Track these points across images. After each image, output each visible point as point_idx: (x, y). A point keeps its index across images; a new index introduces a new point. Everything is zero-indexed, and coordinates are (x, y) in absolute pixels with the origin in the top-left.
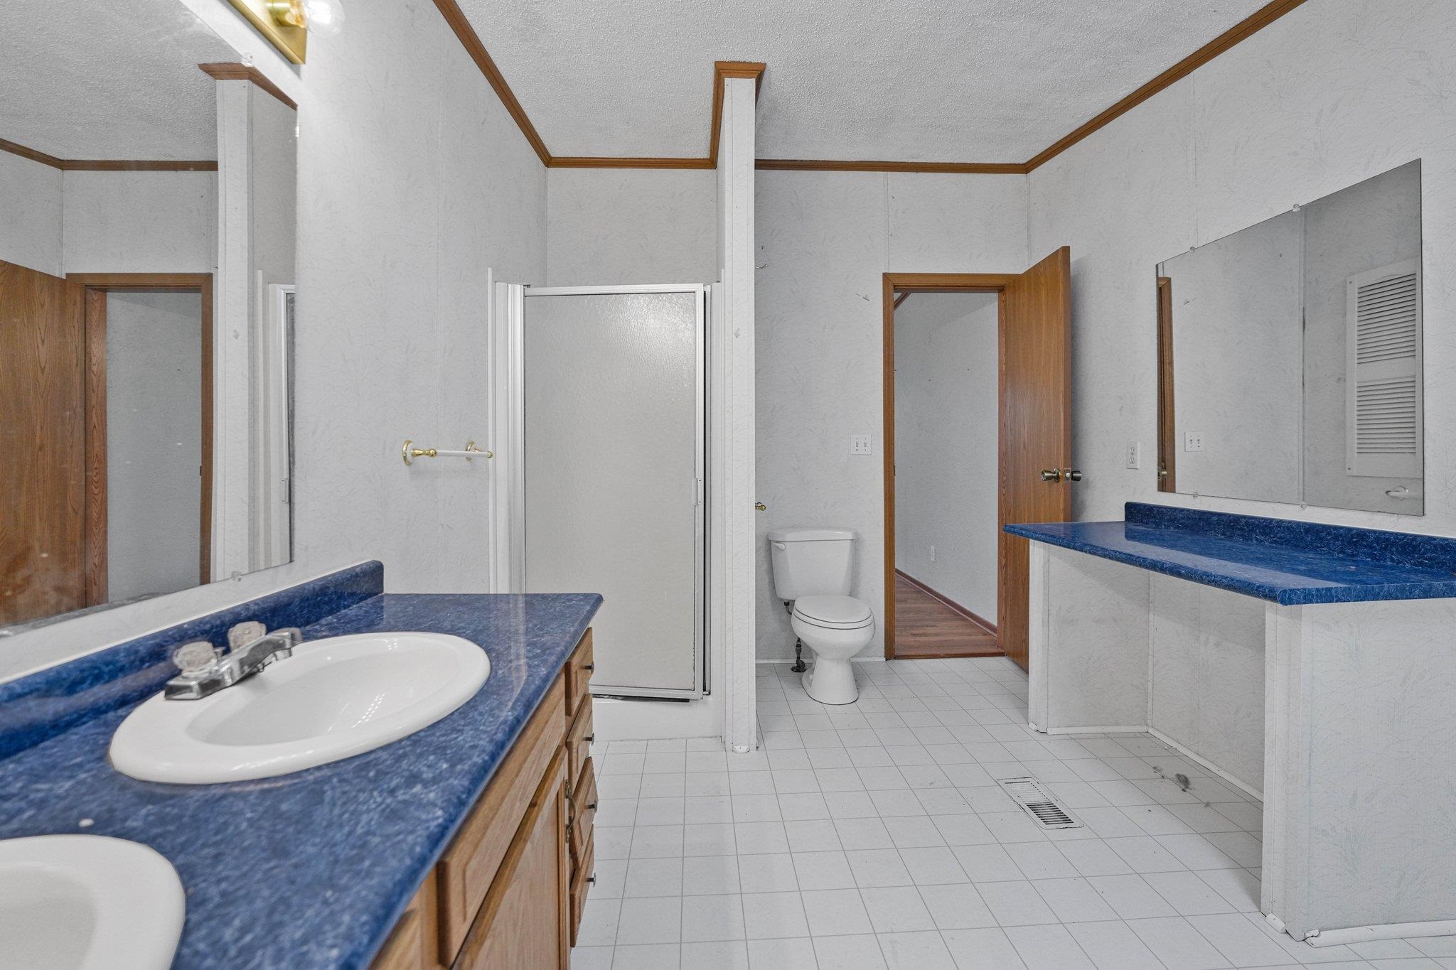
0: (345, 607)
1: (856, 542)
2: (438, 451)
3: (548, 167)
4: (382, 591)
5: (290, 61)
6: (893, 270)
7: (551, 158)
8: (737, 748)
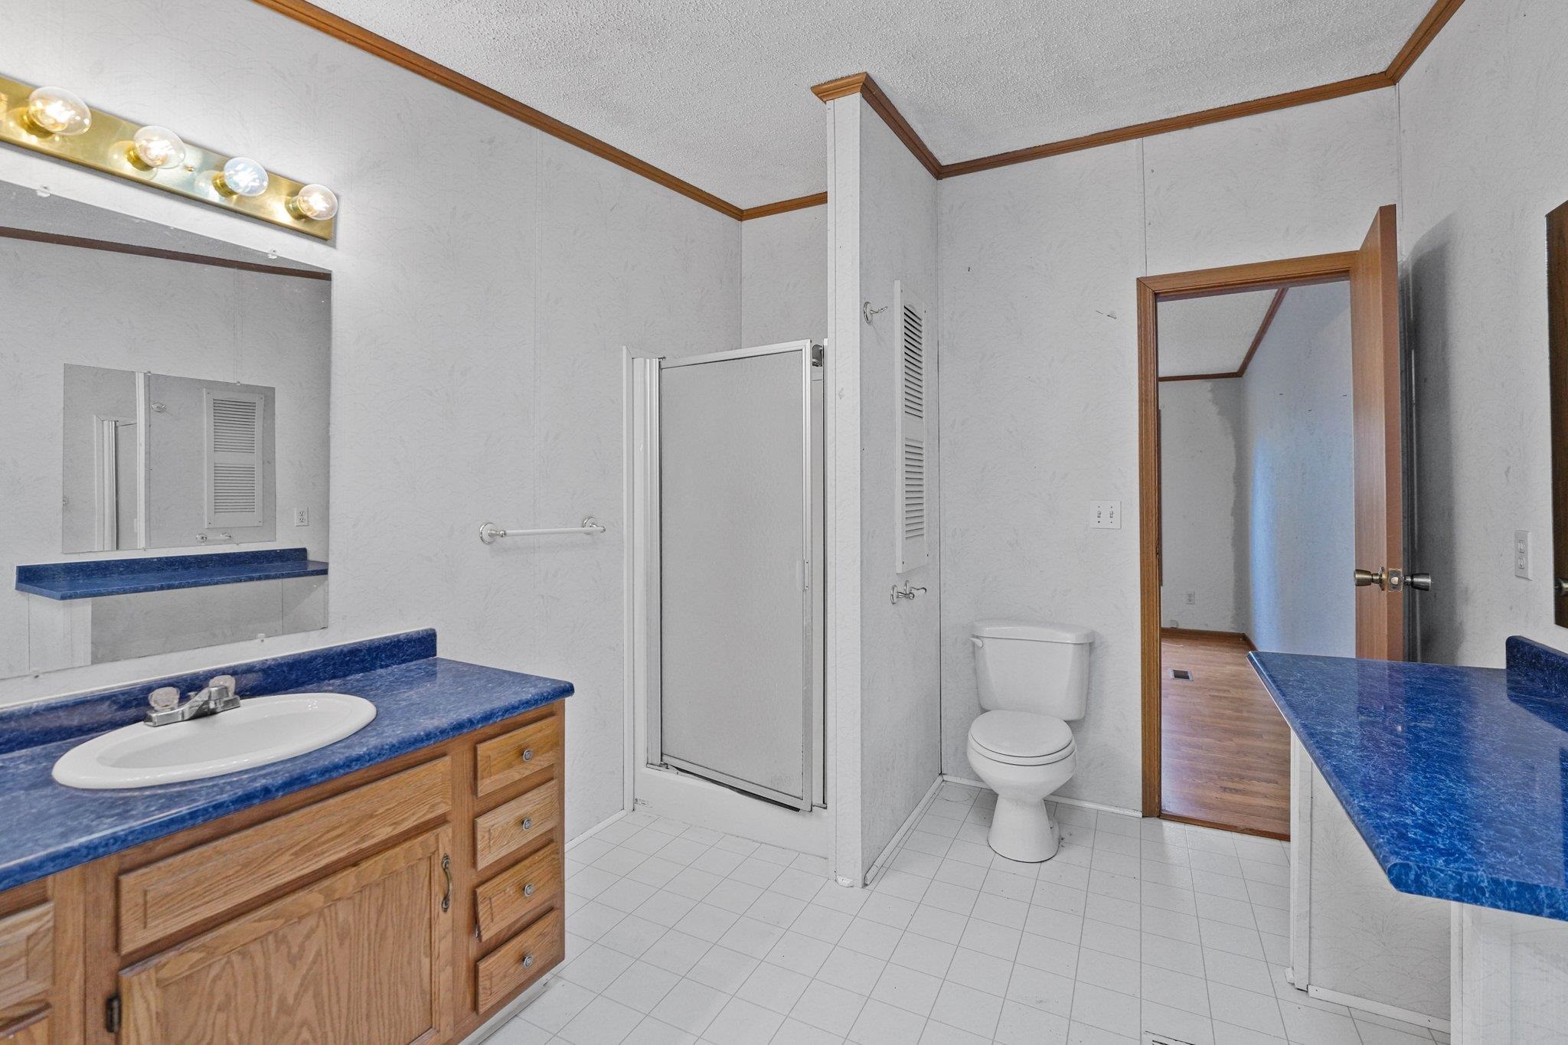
0: (382, 667)
1: (1090, 647)
2: (508, 532)
3: (741, 220)
4: (435, 655)
5: (323, 240)
6: (1154, 271)
7: (742, 211)
8: (840, 879)
